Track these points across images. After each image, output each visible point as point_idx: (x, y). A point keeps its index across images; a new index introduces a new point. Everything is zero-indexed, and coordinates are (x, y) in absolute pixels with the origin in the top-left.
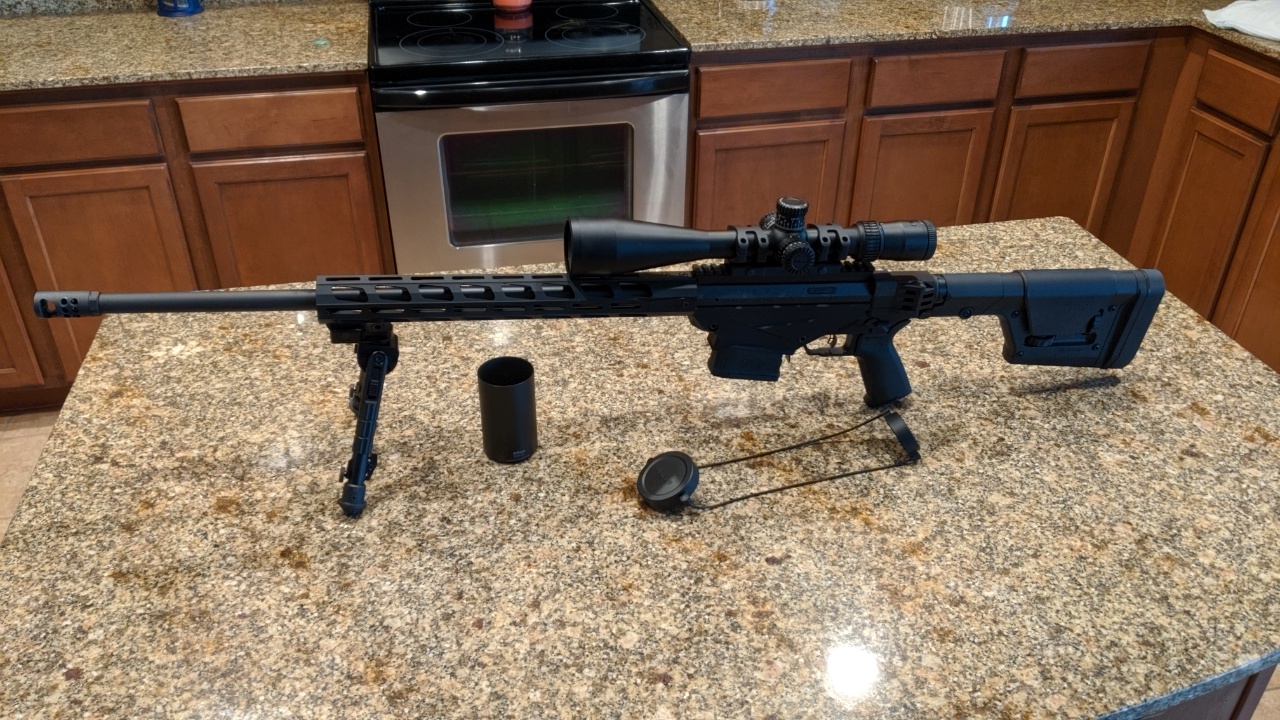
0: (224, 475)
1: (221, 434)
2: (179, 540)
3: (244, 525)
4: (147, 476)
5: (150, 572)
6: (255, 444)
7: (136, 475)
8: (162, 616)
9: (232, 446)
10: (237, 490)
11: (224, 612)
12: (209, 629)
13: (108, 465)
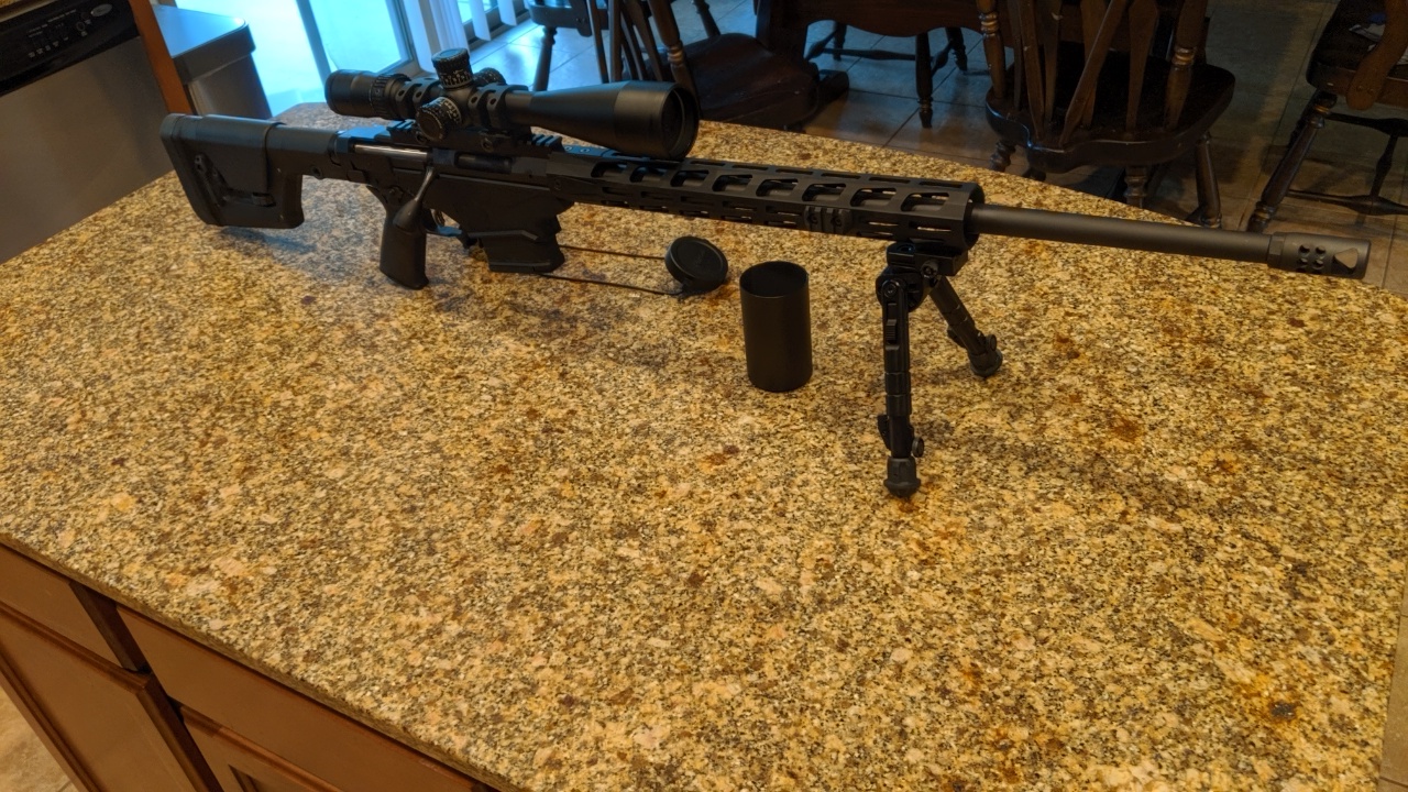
0: (1119, 470)
3: (1110, 399)
4: (1222, 511)
7: (1241, 518)
8: (1209, 342)
10: (1108, 444)
11: (1149, 326)
12: (1165, 317)
13: (1282, 553)
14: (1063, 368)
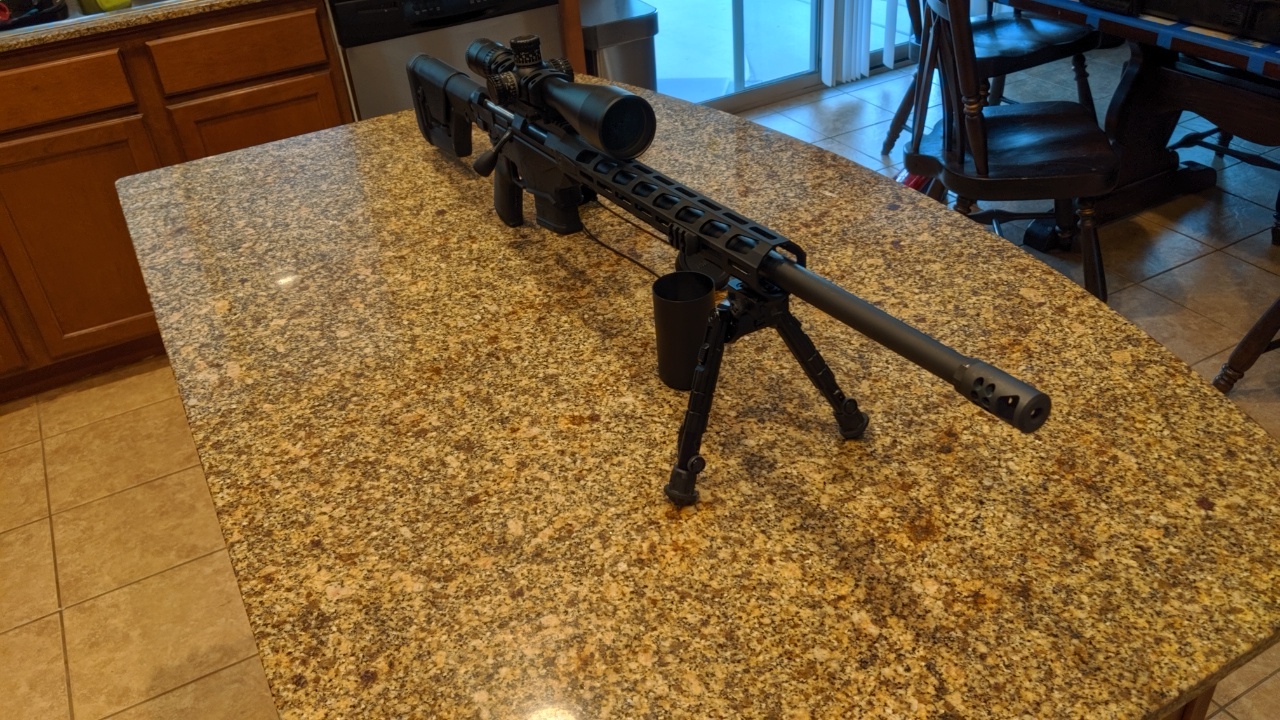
0: (877, 562)
1: (806, 613)
2: (1001, 536)
3: (936, 499)
4: (936, 637)
5: (1059, 530)
6: (803, 568)
7: (943, 650)
9: (823, 585)
10: (892, 536)
14: (923, 457)
